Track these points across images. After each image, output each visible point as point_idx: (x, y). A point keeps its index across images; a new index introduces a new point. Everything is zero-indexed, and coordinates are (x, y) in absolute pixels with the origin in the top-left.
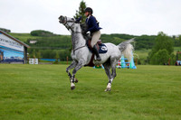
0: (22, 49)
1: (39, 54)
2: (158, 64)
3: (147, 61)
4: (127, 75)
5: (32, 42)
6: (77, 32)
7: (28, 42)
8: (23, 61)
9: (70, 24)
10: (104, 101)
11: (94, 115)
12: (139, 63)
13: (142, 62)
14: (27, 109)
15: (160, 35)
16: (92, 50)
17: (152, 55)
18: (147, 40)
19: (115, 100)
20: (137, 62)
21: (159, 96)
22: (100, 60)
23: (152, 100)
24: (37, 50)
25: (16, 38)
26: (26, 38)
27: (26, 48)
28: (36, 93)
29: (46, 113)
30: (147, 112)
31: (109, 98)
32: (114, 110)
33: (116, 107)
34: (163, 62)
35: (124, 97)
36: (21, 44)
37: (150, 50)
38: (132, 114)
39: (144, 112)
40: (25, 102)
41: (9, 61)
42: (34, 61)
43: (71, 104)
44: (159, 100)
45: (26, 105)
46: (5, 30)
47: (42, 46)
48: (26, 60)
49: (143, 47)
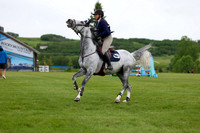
0: (31, 55)
1: (50, 60)
2: (182, 72)
3: (170, 69)
4: (147, 83)
5: (42, 48)
6: (87, 37)
7: (38, 47)
8: (32, 69)
9: (79, 28)
10: (121, 112)
11: (111, 129)
12: (161, 71)
13: (163, 69)
14: (37, 121)
15: (183, 40)
16: (103, 57)
17: (174, 61)
18: (170, 45)
19: (134, 112)
20: (159, 69)
21: (182, 108)
22: (111, 69)
23: (175, 111)
24: (48, 57)
25: (25, 43)
26: (35, 43)
27: (35, 54)
28: (46, 104)
29: (58, 126)
30: (170, 125)
31: (127, 110)
32: (133, 123)
33: (134, 120)
34: (187, 69)
35: (144, 109)
36: (31, 50)
37: (172, 57)
38: (152, 127)
39: (166, 125)
40: (34, 114)
41: (17, 68)
42: (44, 69)
43: (85, 117)
44: (182, 112)
45: (36, 117)
46: (13, 34)
47: (53, 52)
48: (35, 67)
49: (165, 53)
